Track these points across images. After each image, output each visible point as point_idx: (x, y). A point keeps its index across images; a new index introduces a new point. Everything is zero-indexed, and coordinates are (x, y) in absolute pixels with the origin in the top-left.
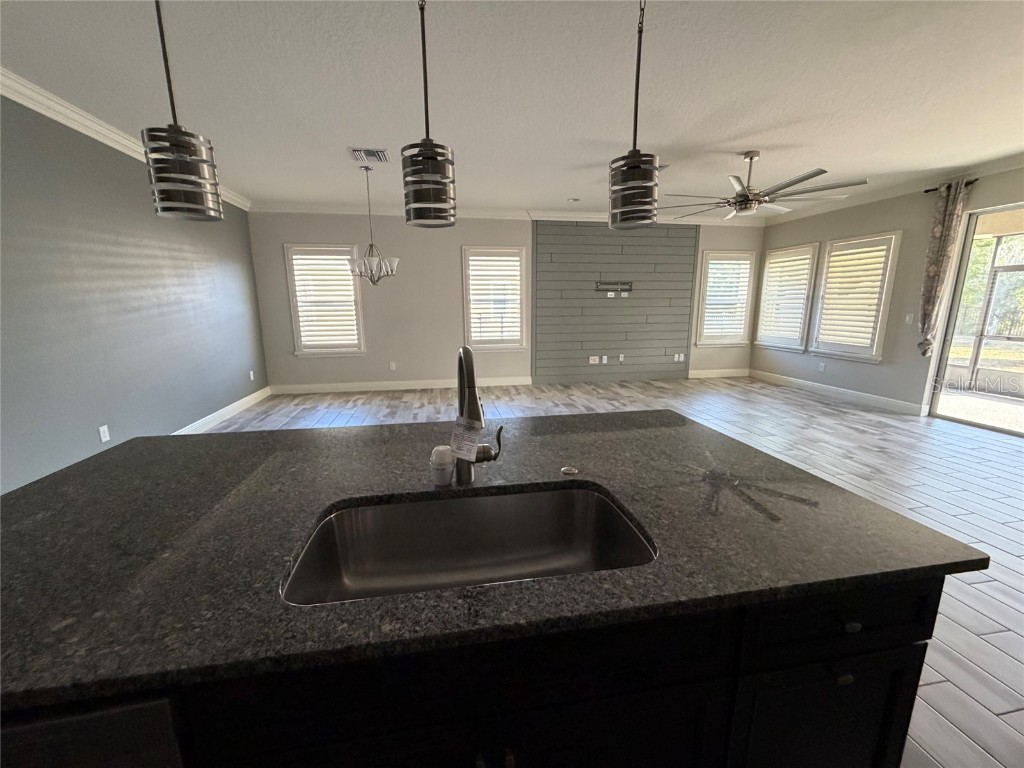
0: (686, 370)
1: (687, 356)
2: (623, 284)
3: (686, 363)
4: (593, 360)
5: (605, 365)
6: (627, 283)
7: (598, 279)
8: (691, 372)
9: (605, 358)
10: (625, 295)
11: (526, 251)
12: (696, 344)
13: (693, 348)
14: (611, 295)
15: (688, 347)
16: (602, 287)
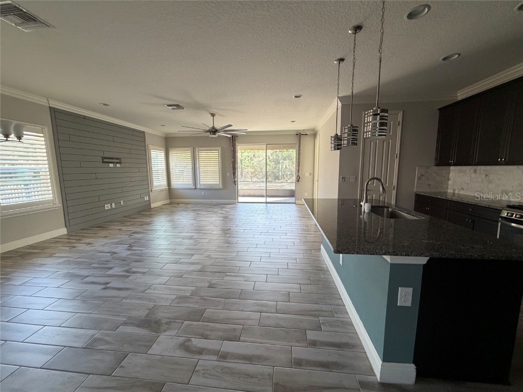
0: (150, 204)
1: (149, 197)
2: (117, 159)
3: (149, 200)
4: (107, 207)
5: (114, 209)
6: (118, 159)
7: (103, 155)
8: (152, 205)
9: (113, 204)
10: (118, 165)
11: (48, 129)
12: (151, 191)
13: (151, 192)
14: (111, 165)
15: (149, 193)
16: (106, 160)
